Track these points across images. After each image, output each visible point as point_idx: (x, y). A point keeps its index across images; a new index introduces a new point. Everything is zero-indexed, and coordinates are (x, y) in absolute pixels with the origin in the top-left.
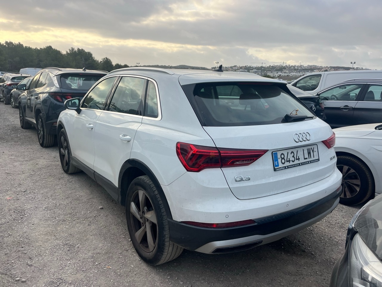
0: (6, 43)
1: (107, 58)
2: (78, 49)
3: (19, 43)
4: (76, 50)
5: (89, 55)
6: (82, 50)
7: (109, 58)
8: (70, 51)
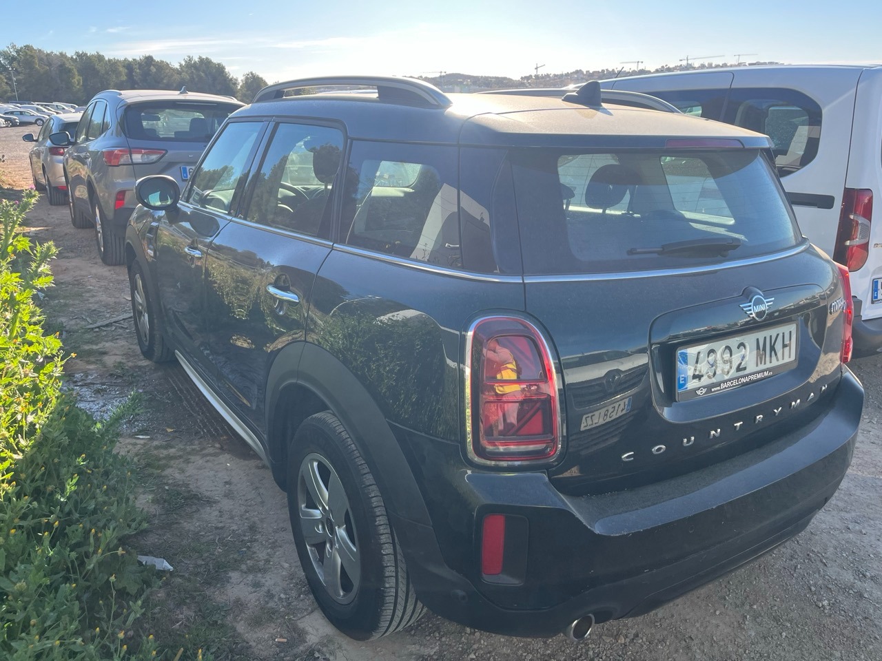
0: (77, 53)
1: (252, 73)
2: (200, 58)
3: (98, 53)
4: (197, 60)
5: (220, 69)
6: (207, 58)
7: (257, 74)
8: (186, 62)
